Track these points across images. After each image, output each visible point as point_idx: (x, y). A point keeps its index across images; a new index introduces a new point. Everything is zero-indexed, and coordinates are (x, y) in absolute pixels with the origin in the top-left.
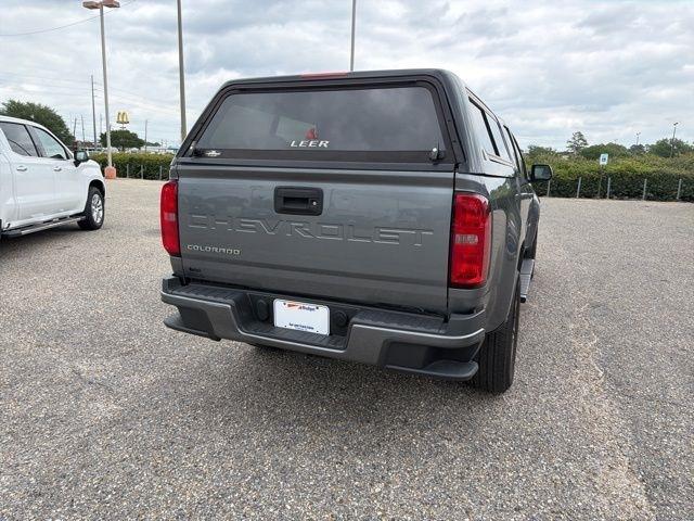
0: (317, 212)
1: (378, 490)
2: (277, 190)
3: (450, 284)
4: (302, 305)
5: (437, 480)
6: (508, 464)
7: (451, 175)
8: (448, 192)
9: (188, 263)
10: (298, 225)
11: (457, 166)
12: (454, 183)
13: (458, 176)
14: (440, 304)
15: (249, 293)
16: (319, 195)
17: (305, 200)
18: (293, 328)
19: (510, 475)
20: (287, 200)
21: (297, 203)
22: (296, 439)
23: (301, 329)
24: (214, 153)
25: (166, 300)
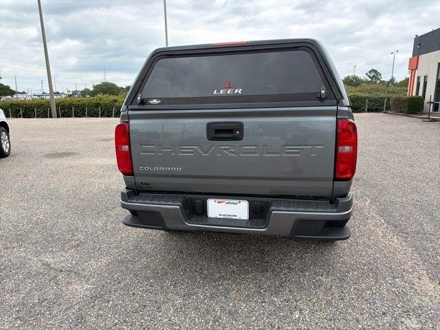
0: (239, 138)
1: (297, 316)
2: (209, 125)
3: (335, 179)
4: (229, 201)
5: (329, 303)
7: (335, 108)
8: (333, 119)
9: (139, 180)
11: (338, 102)
12: (337, 113)
13: (340, 108)
14: (328, 192)
15: (188, 196)
16: (241, 126)
17: (231, 131)
18: (222, 217)
19: (368, 292)
20: (217, 131)
21: (223, 133)
23: (227, 217)
24: (155, 101)
25: (124, 206)
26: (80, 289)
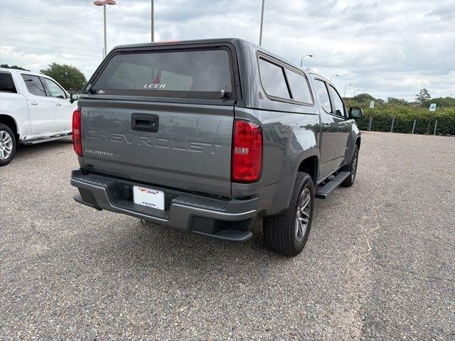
0: (155, 130)
1: (182, 310)
2: (133, 114)
3: (233, 180)
4: (148, 190)
5: (224, 307)
6: (276, 301)
7: (232, 108)
8: (231, 119)
10: (145, 139)
11: (236, 103)
12: (234, 113)
13: (237, 109)
14: (227, 193)
15: (119, 181)
16: (157, 118)
17: (147, 122)
18: (144, 204)
19: (274, 308)
20: (138, 122)
21: (145, 124)
22: (145, 275)
23: (148, 205)
24: (101, 91)
25: (73, 184)
26: (39, 248)
